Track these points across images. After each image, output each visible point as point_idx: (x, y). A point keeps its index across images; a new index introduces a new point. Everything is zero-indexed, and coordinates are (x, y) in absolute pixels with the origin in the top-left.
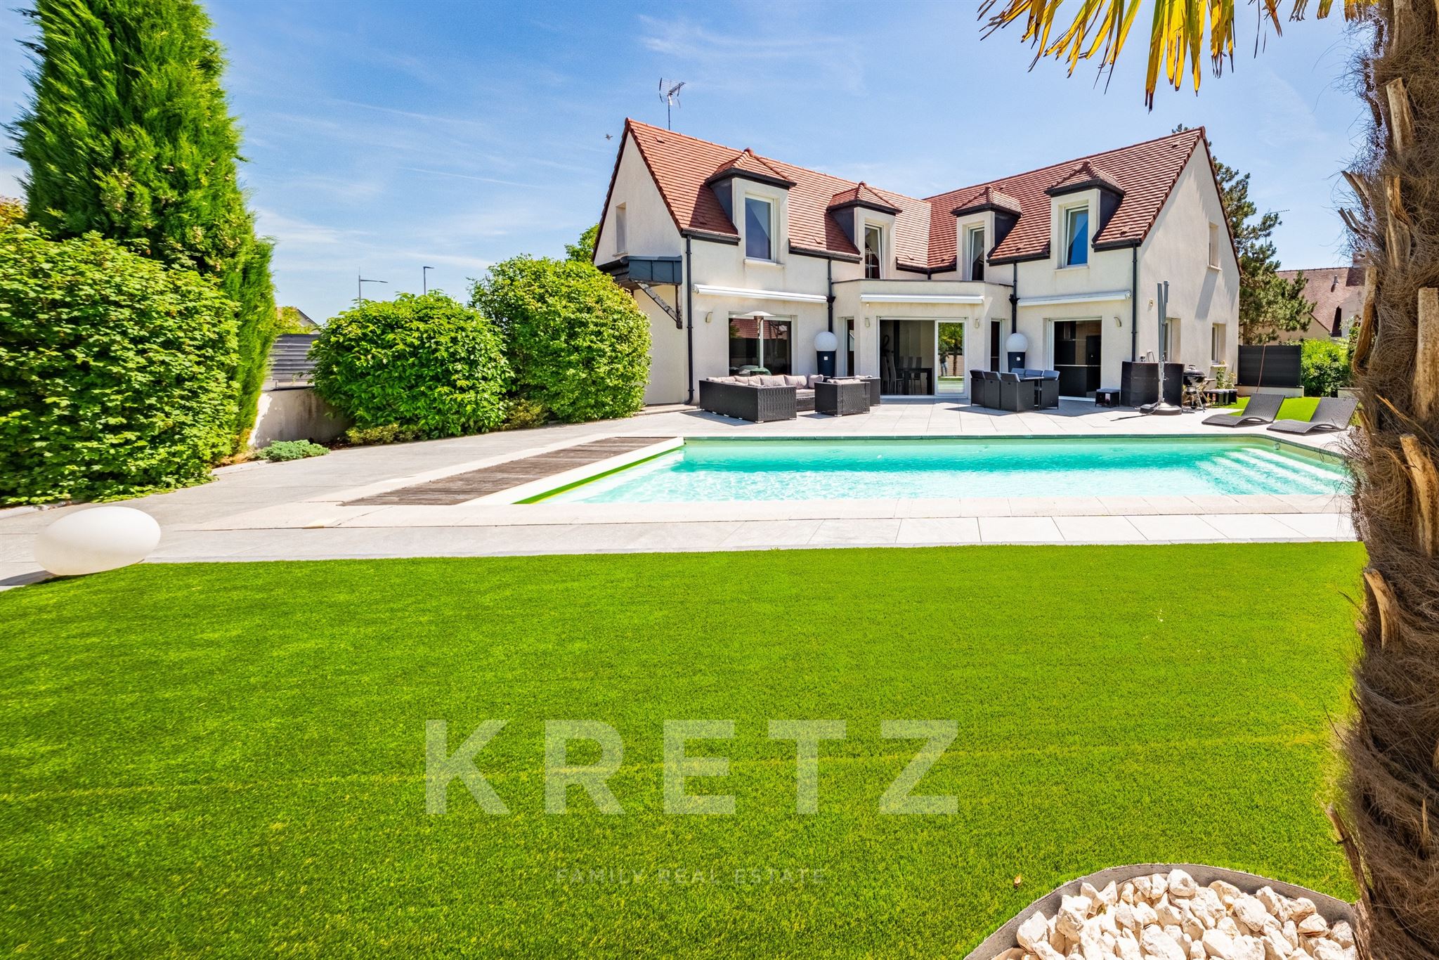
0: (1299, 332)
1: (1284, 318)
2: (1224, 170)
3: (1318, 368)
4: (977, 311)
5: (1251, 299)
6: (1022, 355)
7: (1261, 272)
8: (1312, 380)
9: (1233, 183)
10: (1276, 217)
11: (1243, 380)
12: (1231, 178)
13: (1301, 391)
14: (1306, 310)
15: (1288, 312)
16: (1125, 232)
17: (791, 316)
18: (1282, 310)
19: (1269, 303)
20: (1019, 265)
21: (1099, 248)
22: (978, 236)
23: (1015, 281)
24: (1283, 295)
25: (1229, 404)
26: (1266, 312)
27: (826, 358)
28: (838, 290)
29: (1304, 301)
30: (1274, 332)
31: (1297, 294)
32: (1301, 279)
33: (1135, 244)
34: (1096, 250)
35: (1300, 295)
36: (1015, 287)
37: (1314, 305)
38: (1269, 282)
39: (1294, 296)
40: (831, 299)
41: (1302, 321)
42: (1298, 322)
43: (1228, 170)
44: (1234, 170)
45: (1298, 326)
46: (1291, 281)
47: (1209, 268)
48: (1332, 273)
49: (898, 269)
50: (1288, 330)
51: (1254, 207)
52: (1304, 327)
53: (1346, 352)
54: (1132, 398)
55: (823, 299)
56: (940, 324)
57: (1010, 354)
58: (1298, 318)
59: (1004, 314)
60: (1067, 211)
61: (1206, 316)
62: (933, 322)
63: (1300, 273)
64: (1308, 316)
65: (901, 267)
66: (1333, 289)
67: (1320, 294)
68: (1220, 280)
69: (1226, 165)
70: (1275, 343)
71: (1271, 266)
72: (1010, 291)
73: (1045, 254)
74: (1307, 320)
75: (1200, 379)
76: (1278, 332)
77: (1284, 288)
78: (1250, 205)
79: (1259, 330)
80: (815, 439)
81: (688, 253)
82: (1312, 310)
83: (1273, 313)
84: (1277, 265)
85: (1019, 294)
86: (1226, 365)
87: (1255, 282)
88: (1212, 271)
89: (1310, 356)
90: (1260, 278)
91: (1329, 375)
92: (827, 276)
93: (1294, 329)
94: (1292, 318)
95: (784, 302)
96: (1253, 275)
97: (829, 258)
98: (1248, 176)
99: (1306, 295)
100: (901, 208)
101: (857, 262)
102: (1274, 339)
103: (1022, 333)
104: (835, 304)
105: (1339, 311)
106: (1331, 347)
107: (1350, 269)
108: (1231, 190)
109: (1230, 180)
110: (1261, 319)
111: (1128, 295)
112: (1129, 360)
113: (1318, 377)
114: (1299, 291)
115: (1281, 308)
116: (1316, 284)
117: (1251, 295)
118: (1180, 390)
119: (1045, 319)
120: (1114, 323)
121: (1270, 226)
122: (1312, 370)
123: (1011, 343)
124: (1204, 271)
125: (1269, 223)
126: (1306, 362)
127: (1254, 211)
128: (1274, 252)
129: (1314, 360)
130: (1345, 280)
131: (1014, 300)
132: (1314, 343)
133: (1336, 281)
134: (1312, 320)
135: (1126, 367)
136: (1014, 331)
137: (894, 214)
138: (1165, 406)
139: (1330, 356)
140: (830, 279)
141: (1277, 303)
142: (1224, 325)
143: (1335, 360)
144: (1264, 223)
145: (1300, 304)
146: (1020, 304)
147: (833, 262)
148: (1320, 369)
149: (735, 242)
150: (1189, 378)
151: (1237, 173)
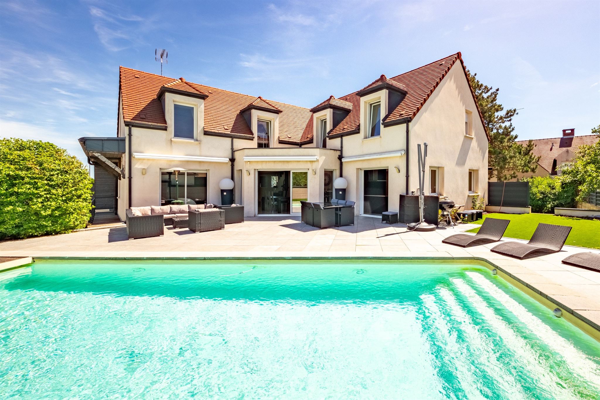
0: (530, 173)
1: (520, 165)
2: (483, 87)
3: (542, 193)
4: (315, 164)
5: (501, 155)
6: (344, 190)
7: (506, 140)
8: (538, 200)
9: (489, 94)
10: (515, 111)
11: (491, 202)
12: (488, 91)
13: (529, 210)
14: (534, 160)
15: (523, 162)
16: (403, 114)
17: (207, 170)
18: (519, 161)
19: (511, 157)
20: (344, 138)
21: (386, 125)
22: (324, 122)
23: (342, 147)
24: (520, 153)
25: (477, 220)
26: (509, 163)
27: (225, 194)
28: (237, 155)
29: (533, 156)
30: (514, 173)
31: (529, 152)
32: (530, 144)
33: (408, 121)
34: (385, 127)
35: (530, 154)
36: (341, 151)
37: (539, 158)
38: (511, 146)
39: (527, 153)
40: (232, 160)
41: (532, 167)
42: (529, 167)
43: (486, 87)
44: (489, 87)
45: (530, 170)
46: (525, 146)
47: (465, 137)
48: (551, 141)
49: (279, 143)
50: (523, 172)
51: (502, 107)
52: (533, 170)
53: (560, 184)
54: (406, 218)
55: (227, 160)
56: (293, 173)
57: (336, 189)
58: (529, 165)
59: (334, 166)
60: (371, 105)
61: (464, 164)
62: (290, 172)
63: (530, 141)
64: (536, 164)
65: (281, 142)
66: (551, 149)
67: (543, 152)
68: (474, 144)
69: (484, 85)
70: (514, 180)
71: (512, 137)
72: (338, 153)
73: (357, 131)
74: (535, 167)
75: (452, 206)
76: (517, 174)
77: (521, 149)
78: (499, 106)
79: (505, 172)
80: (125, 259)
81: (130, 135)
82: (538, 160)
83: (513, 163)
84: (516, 137)
85: (344, 154)
86: (479, 194)
87: (503, 146)
88: (468, 139)
89: (537, 187)
90: (506, 144)
91: (549, 197)
92: (230, 147)
93: (527, 171)
94: (525, 165)
95: (200, 162)
96: (501, 142)
97: (232, 137)
98: (498, 90)
99: (535, 153)
100: (282, 110)
101: (252, 139)
102: (515, 177)
103: (345, 178)
104: (236, 163)
105: (555, 162)
106: (550, 181)
107: (562, 138)
108: (488, 98)
109: (487, 92)
110: (507, 166)
111: (403, 153)
112: (404, 193)
113: (542, 199)
114: (530, 151)
115: (518, 160)
116: (541, 147)
117: (500, 153)
118: (437, 213)
119: (358, 169)
120: (396, 171)
121: (511, 116)
122: (538, 194)
123: (338, 183)
124: (462, 138)
125: (510, 114)
126: (534, 190)
127: (502, 109)
128: (513, 129)
129: (539, 189)
130: (559, 144)
131: (340, 158)
132: (539, 179)
133: (553, 145)
134: (538, 167)
135: (402, 197)
136: (341, 176)
137: (278, 113)
138: (424, 225)
139: (550, 187)
140: (232, 149)
141: (516, 157)
142: (477, 171)
143: (553, 189)
144: (507, 114)
145: (531, 158)
146: (343, 160)
147: (234, 139)
148: (544, 194)
149: (165, 129)
150: (444, 205)
151: (491, 89)
